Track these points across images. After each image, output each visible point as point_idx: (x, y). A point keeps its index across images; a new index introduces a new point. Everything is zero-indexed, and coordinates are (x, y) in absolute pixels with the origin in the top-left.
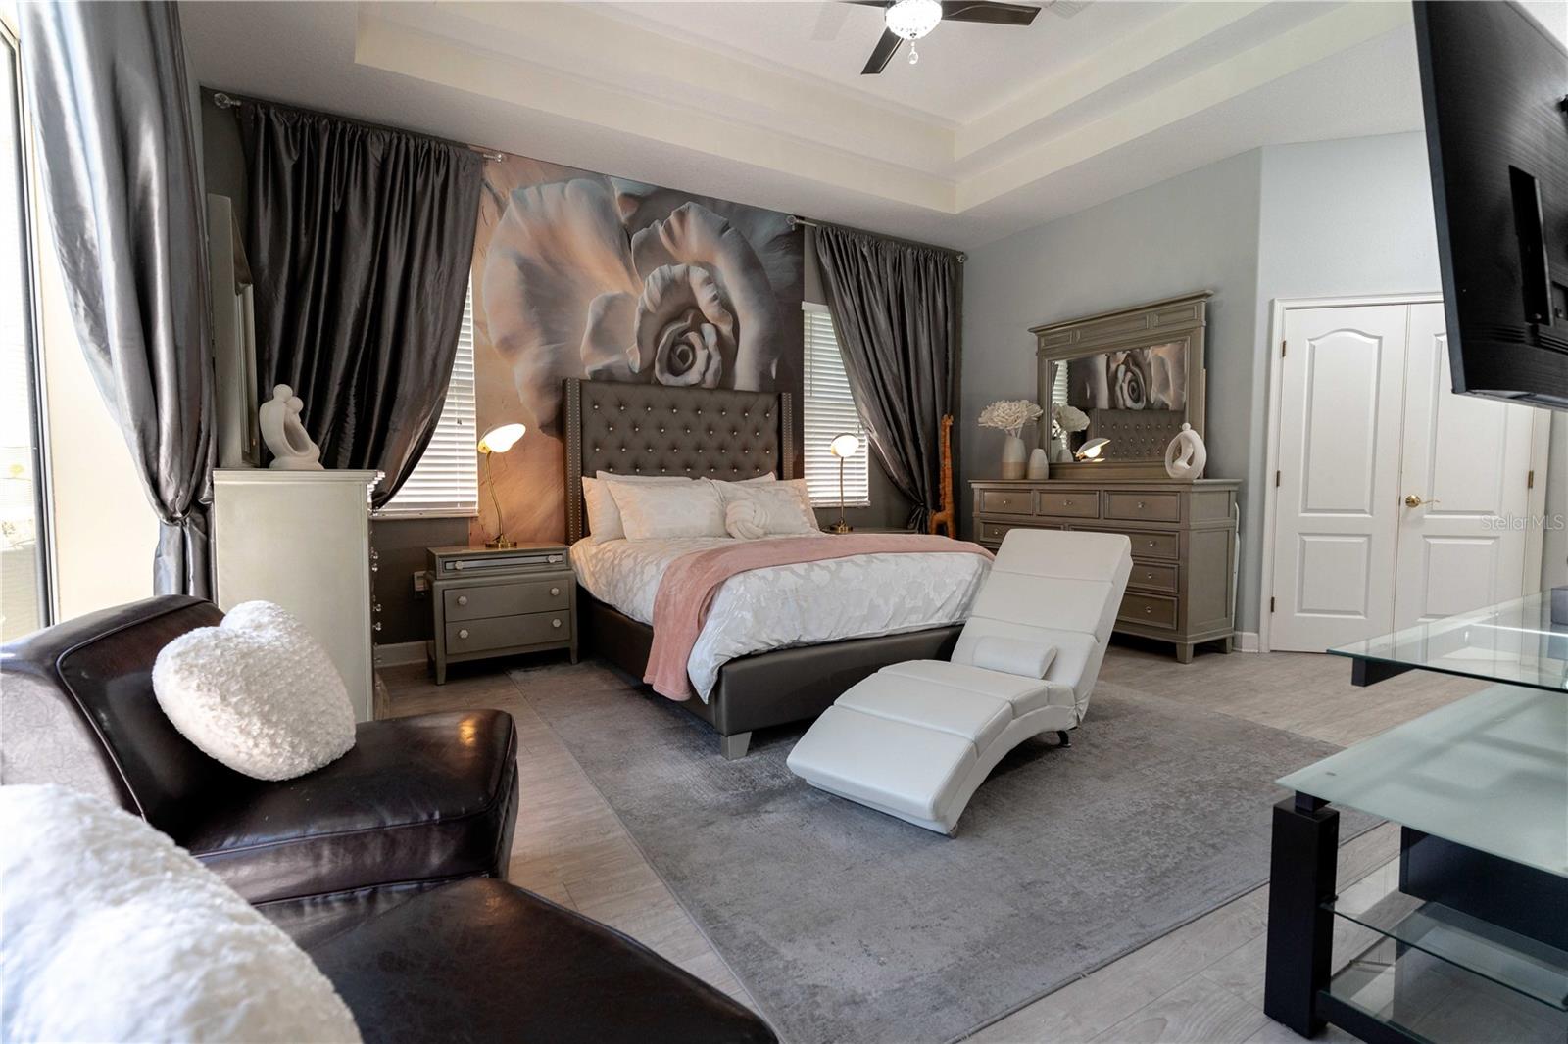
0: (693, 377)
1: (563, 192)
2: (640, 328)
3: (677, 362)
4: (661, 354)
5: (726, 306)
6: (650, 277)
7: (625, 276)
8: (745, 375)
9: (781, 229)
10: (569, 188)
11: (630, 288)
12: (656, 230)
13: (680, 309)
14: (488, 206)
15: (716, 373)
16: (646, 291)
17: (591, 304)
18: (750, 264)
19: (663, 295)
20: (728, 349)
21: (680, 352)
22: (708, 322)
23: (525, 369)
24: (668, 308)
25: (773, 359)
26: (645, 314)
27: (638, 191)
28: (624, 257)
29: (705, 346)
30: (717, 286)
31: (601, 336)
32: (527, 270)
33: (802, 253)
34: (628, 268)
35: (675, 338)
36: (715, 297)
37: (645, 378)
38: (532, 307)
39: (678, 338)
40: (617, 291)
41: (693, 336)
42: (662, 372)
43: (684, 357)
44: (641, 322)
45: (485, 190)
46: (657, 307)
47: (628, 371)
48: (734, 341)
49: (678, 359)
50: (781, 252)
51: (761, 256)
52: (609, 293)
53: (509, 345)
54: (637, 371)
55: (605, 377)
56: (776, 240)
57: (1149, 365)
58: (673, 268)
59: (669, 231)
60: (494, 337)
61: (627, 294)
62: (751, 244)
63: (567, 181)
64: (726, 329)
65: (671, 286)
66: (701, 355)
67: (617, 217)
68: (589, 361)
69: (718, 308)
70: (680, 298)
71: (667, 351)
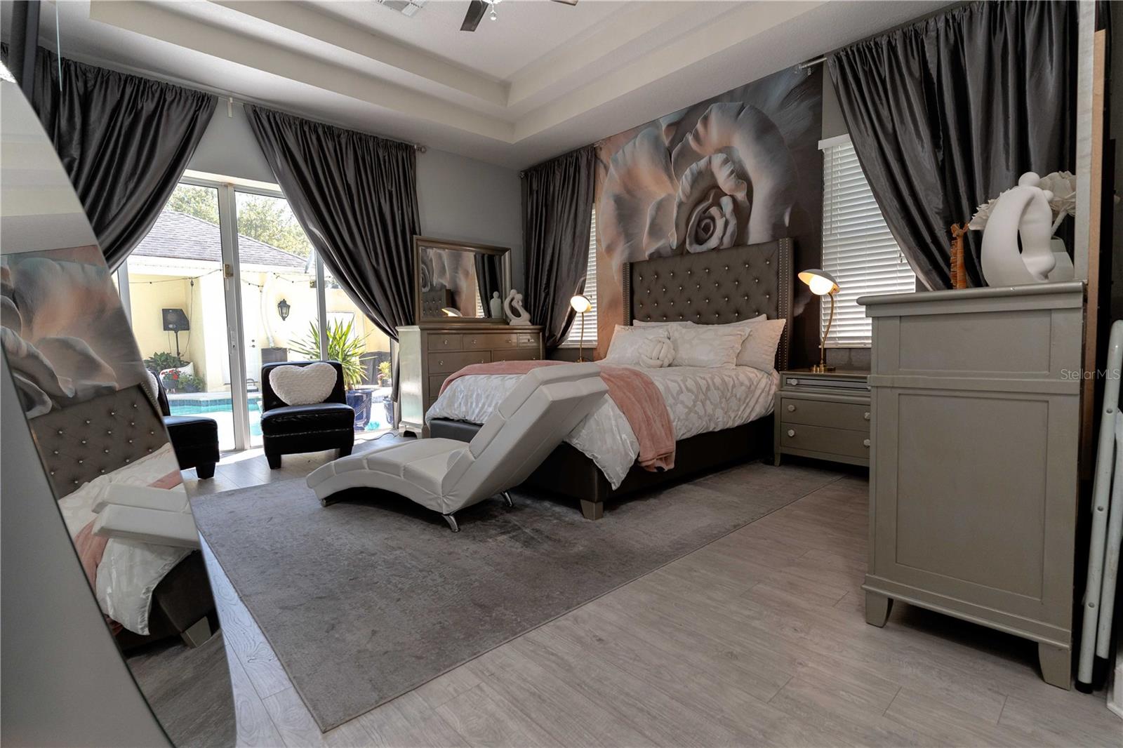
0: (713, 242)
1: (635, 143)
2: (677, 216)
3: (702, 234)
4: (690, 232)
5: (742, 176)
6: (684, 177)
7: (668, 183)
8: (758, 230)
9: (795, 82)
10: (638, 140)
11: (671, 191)
12: (688, 140)
13: (707, 191)
14: (601, 171)
15: (732, 235)
16: (682, 188)
17: (649, 210)
18: (764, 129)
19: (692, 187)
20: (742, 213)
21: (704, 226)
22: (726, 195)
23: (617, 262)
24: (696, 194)
25: (787, 208)
26: (680, 205)
27: (675, 118)
28: (667, 170)
29: (723, 215)
30: (734, 162)
31: (655, 231)
32: (619, 201)
33: (820, 92)
34: (670, 177)
35: (700, 216)
36: (732, 172)
37: (681, 251)
38: (620, 223)
39: (703, 215)
40: (663, 195)
41: (714, 211)
42: (691, 244)
43: (706, 229)
44: (678, 212)
45: (601, 165)
46: (688, 197)
47: (669, 249)
48: (748, 204)
49: (702, 232)
50: (796, 103)
51: (774, 119)
52: (659, 198)
53: (610, 249)
54: (674, 248)
55: (657, 256)
56: (789, 96)
58: (699, 163)
59: (697, 138)
60: (604, 246)
61: (669, 195)
62: (764, 112)
63: (636, 137)
64: (741, 196)
65: (697, 177)
66: (720, 223)
67: (664, 144)
68: (648, 247)
69: (734, 180)
70: (703, 184)
71: (694, 228)
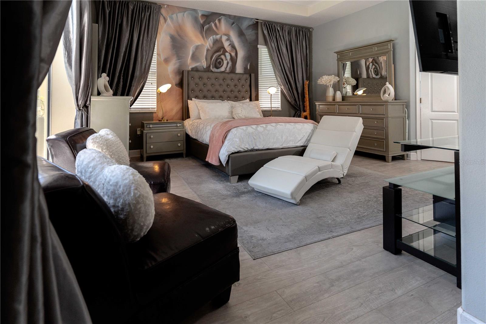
0: (222, 69)
1: (184, 14)
2: (206, 54)
3: (218, 65)
4: (212, 63)
5: (233, 47)
6: (210, 39)
7: (202, 39)
8: (239, 69)
9: (251, 23)
10: (185, 14)
11: (203, 43)
12: (211, 25)
13: (219, 48)
14: (162, 20)
15: (230, 68)
16: (208, 43)
17: (191, 48)
18: (241, 34)
19: (213, 45)
20: (234, 61)
21: (219, 61)
22: (228, 52)
23: (171, 67)
24: (215, 48)
25: (248, 63)
26: (208, 50)
27: (206, 14)
28: (201, 33)
29: (226, 60)
30: (230, 41)
31: (194, 57)
32: (173, 38)
33: (258, 30)
34: (203, 37)
35: (217, 57)
36: (230, 45)
37: (208, 70)
38: (174, 49)
39: (218, 57)
40: (199, 44)
41: (223, 57)
42: (213, 68)
43: (220, 63)
44: (207, 53)
45: (161, 16)
46: (212, 48)
47: (202, 68)
48: (236, 58)
49: (218, 64)
50: (251, 30)
51: (244, 32)
52: (197, 44)
53: (167, 61)
54: (205, 68)
55: (195, 70)
56: (249, 26)
57: (381, 63)
58: (217, 36)
59: (216, 25)
60: (162, 58)
61: (202, 44)
62: (241, 28)
63: (185, 12)
64: (233, 54)
65: (216, 42)
66: (225, 62)
67: (200, 22)
68: (190, 65)
69: (230, 48)
70: (218, 45)
71: (214, 62)
